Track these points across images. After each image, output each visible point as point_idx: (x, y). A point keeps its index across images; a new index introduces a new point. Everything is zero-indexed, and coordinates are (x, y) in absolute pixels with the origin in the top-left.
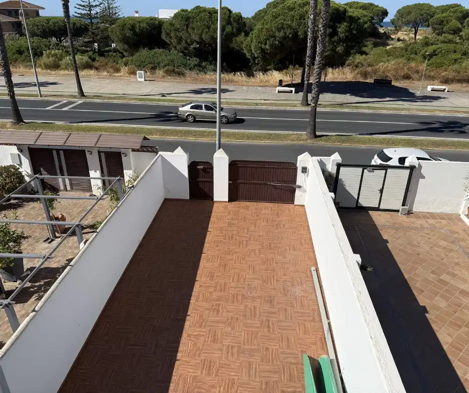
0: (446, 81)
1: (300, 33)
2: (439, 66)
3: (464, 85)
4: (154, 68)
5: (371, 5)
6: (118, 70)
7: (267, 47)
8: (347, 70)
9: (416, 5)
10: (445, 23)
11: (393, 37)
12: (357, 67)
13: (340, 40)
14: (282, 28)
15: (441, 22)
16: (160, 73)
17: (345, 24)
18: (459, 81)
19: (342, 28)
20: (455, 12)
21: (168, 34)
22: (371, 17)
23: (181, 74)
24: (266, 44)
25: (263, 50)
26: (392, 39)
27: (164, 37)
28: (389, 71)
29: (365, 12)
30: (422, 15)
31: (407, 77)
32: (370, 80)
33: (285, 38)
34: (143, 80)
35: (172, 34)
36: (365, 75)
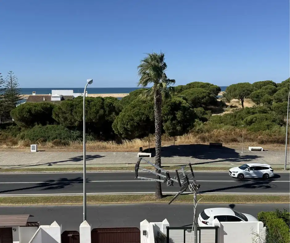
0: (262, 142)
1: (150, 118)
2: (257, 130)
3: (275, 145)
4: (45, 141)
5: (208, 84)
6: (15, 143)
7: (129, 126)
8: (190, 135)
9: (239, 84)
10: (260, 97)
11: (227, 104)
12: (198, 132)
13: (179, 122)
14: (138, 115)
15: (258, 96)
16: (49, 144)
17: (180, 112)
18: (272, 142)
19: (179, 114)
20: (266, 89)
21: (57, 115)
22: (208, 93)
23: (65, 144)
24: (127, 125)
25: (125, 129)
26: (227, 106)
27: (54, 117)
28: (221, 136)
29: (204, 90)
30: (244, 91)
31: (234, 140)
32: (207, 143)
33: (140, 120)
34: (35, 151)
35: (60, 116)
36: (204, 139)
